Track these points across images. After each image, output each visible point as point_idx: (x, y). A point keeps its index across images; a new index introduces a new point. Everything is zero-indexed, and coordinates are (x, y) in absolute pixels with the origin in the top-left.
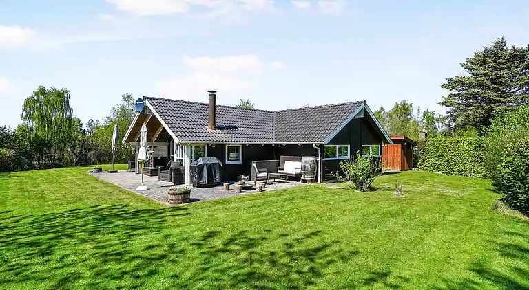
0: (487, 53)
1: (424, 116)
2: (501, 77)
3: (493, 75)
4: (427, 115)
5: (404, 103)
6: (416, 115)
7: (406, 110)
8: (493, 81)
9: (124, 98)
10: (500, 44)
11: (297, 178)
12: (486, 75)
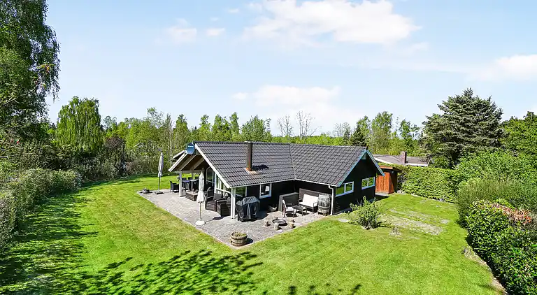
0: (459, 100)
1: (402, 124)
2: (469, 121)
3: (462, 119)
4: (404, 124)
5: (386, 114)
6: (395, 126)
7: (387, 119)
8: (462, 124)
9: (149, 110)
10: (468, 93)
11: (315, 210)
12: (457, 119)
